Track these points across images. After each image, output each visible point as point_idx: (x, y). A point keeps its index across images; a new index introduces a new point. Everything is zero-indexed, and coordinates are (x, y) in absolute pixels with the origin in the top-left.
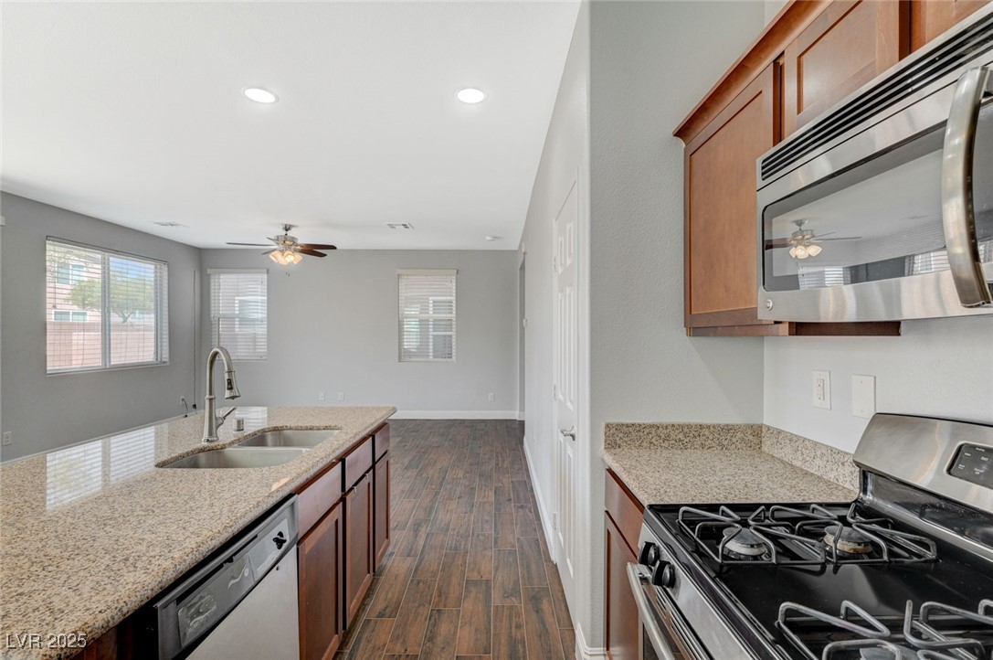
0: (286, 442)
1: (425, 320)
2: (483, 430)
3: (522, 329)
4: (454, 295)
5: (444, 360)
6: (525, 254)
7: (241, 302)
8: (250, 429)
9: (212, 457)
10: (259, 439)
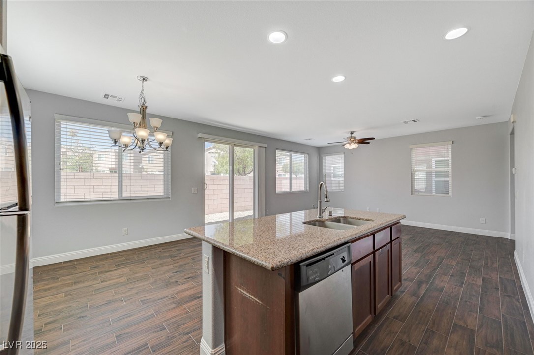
0: (349, 223)
1: (429, 172)
2: (475, 240)
3: (513, 176)
4: (450, 156)
5: (443, 195)
6: (513, 123)
7: (334, 167)
8: (335, 215)
9: (321, 223)
10: (337, 220)
